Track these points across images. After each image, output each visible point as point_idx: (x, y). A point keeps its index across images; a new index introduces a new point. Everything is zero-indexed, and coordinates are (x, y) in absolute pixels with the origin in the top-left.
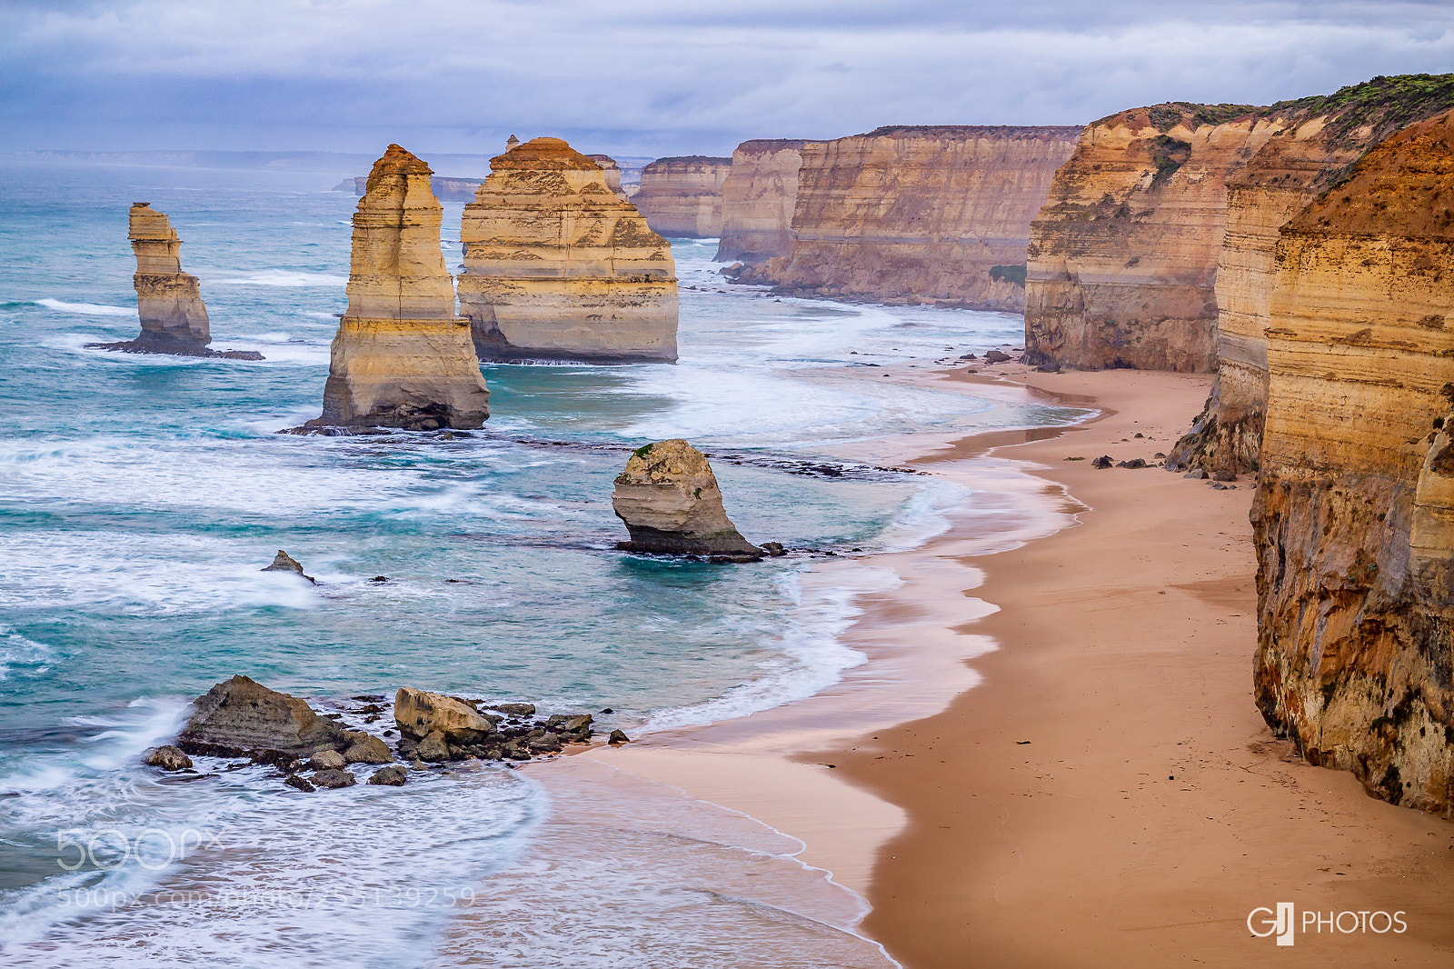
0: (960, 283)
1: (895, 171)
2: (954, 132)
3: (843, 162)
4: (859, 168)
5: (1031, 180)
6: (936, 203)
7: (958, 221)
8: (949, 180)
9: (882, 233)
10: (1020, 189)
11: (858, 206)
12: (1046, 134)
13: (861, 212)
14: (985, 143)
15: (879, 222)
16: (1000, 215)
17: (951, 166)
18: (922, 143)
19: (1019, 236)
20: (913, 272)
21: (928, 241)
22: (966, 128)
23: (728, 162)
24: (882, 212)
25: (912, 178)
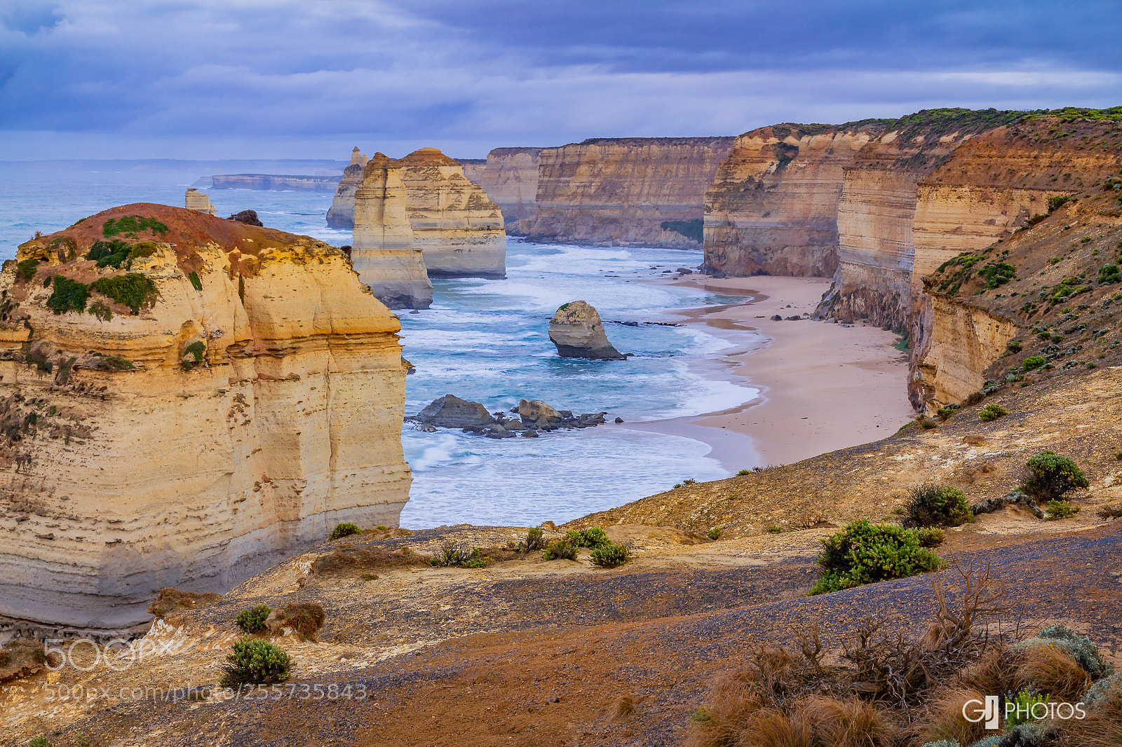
0: (642, 232)
1: (600, 166)
2: (635, 141)
3: (567, 160)
4: (578, 164)
5: (684, 170)
6: (626, 185)
7: (639, 195)
8: (633, 170)
9: (593, 203)
10: (677, 175)
11: (578, 187)
12: (692, 142)
13: (580, 191)
14: (655, 148)
15: (591, 197)
16: (665, 191)
17: (634, 162)
18: (616, 148)
19: (677, 204)
20: (612, 226)
21: (621, 207)
22: (642, 139)
23: (483, 162)
24: (593, 190)
25: (610, 169)
